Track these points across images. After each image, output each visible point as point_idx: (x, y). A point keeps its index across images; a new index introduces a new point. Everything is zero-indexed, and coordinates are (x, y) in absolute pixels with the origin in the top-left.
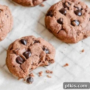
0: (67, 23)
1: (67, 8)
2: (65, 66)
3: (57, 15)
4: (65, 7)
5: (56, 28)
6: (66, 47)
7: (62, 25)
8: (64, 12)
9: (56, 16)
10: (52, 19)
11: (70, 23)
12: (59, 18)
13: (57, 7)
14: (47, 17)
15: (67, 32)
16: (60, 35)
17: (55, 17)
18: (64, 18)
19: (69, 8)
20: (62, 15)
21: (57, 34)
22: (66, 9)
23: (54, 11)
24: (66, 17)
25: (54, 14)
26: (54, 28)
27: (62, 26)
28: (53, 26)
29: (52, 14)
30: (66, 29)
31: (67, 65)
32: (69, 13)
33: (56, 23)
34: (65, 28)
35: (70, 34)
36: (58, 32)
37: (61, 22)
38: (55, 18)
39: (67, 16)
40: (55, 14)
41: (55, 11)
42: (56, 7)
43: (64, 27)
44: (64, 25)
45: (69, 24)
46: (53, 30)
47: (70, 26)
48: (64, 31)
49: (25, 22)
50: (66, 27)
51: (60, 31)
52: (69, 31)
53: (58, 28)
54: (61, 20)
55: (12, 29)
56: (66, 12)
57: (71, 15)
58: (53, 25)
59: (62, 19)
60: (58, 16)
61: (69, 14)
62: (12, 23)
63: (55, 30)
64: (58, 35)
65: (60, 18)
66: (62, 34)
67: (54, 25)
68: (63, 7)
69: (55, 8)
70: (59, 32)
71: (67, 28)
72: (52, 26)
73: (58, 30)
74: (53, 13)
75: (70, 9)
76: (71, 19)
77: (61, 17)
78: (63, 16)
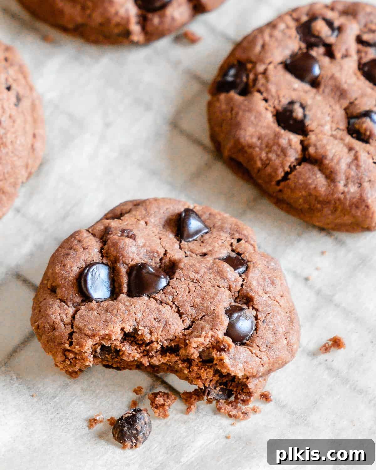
0: (327, 128)
1: (321, 50)
2: (326, 349)
3: (273, 88)
4: (310, 46)
5: (272, 156)
6: (323, 253)
7: (300, 137)
8: (309, 70)
9: (267, 90)
10: (250, 110)
11: (343, 125)
12: (285, 101)
13: (272, 44)
14: (223, 96)
15: (330, 176)
16: (292, 190)
17: (265, 95)
18: (309, 102)
19: (334, 48)
20: (297, 84)
21: (278, 183)
22: (318, 52)
23: (254, 64)
24: (319, 98)
25: (255, 80)
26: (264, 155)
27: (302, 142)
28: (258, 143)
29: (247, 84)
30: (324, 157)
31: (336, 343)
32: (337, 75)
33: (268, 127)
34: (321, 151)
35: (346, 185)
36: (281, 174)
37: (295, 120)
38: (266, 100)
39: (327, 90)
40: (261, 80)
41: (261, 68)
42: (263, 46)
43: (312, 150)
44: (312, 137)
45: (339, 134)
46: (259, 164)
47: (342, 139)
48: (316, 169)
49: (107, 125)
50: (324, 146)
51: (293, 168)
52: (343, 166)
53: (284, 151)
54: (299, 113)
55: (41, 165)
56: (317, 71)
57: (345, 86)
58: (255, 140)
59: (303, 106)
60: (277, 91)
61: (332, 77)
62: (39, 132)
63: (266, 164)
64: (280, 191)
65: (292, 103)
66: (306, 186)
67: (259, 138)
68: (303, 45)
69: (258, 48)
70: (287, 174)
71: (330, 155)
72: (251, 146)
73: (283, 165)
74: (252, 76)
75: (338, 55)
76: (345, 103)
77: (294, 96)
78: (306, 92)
